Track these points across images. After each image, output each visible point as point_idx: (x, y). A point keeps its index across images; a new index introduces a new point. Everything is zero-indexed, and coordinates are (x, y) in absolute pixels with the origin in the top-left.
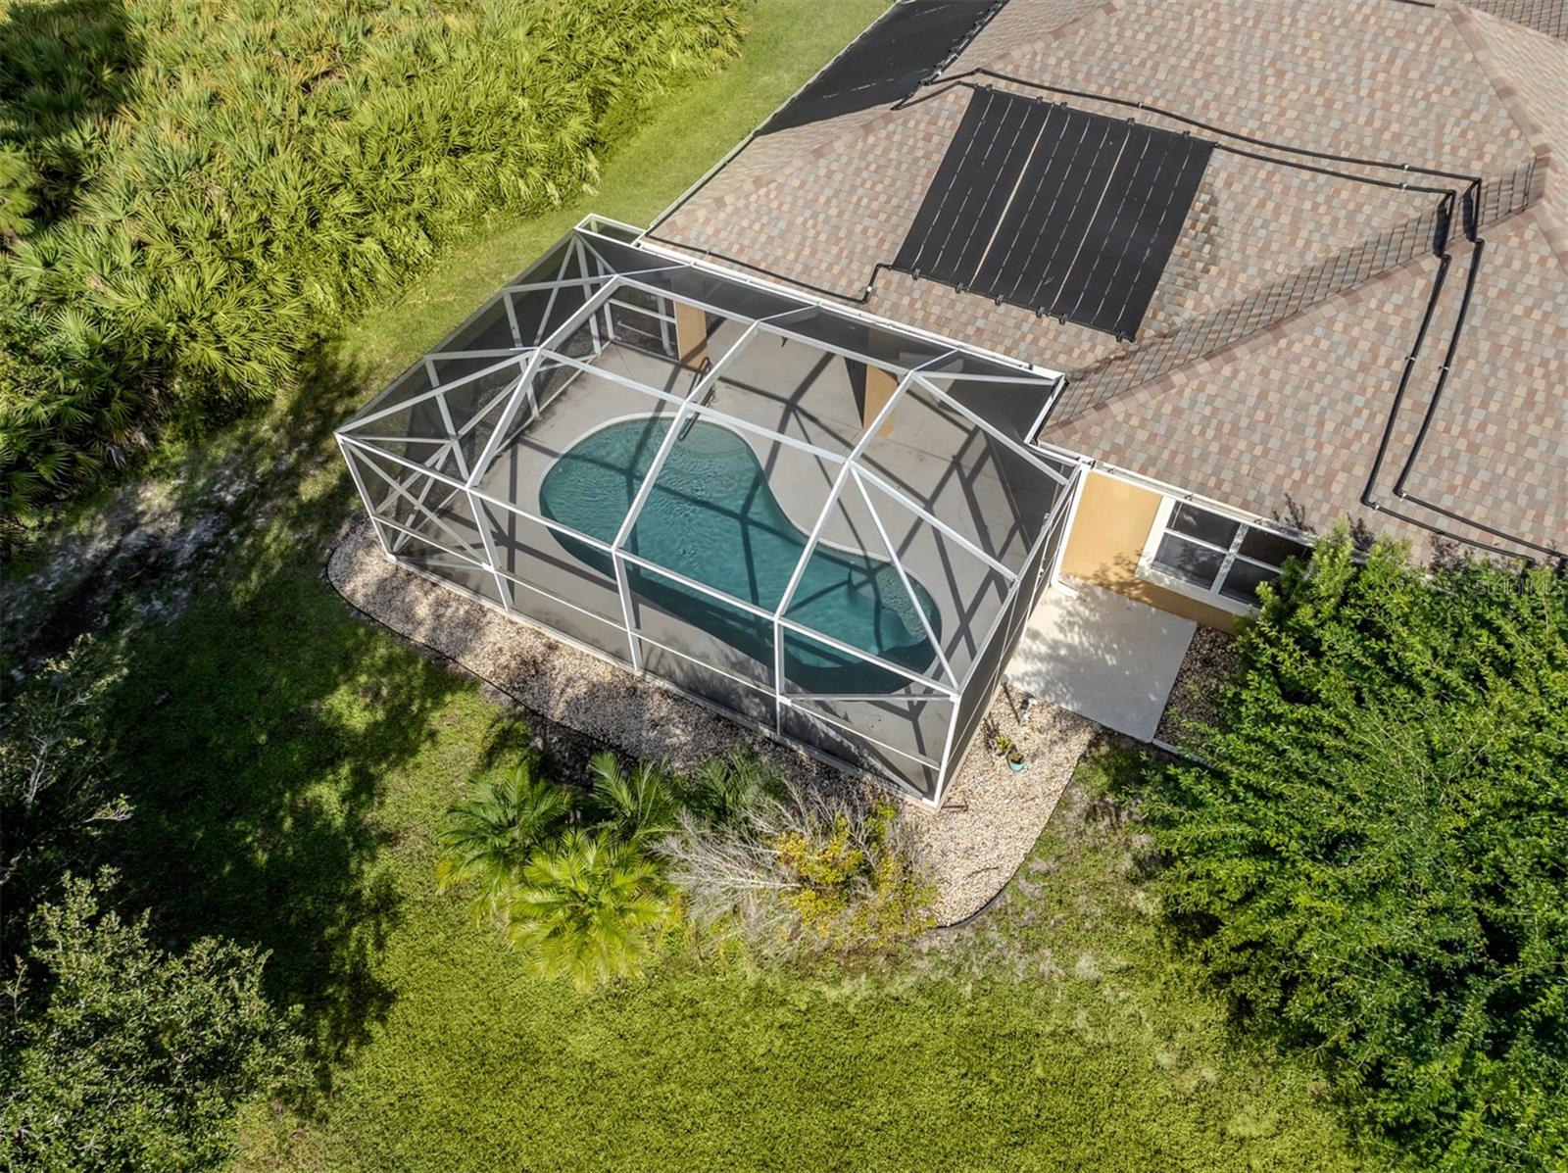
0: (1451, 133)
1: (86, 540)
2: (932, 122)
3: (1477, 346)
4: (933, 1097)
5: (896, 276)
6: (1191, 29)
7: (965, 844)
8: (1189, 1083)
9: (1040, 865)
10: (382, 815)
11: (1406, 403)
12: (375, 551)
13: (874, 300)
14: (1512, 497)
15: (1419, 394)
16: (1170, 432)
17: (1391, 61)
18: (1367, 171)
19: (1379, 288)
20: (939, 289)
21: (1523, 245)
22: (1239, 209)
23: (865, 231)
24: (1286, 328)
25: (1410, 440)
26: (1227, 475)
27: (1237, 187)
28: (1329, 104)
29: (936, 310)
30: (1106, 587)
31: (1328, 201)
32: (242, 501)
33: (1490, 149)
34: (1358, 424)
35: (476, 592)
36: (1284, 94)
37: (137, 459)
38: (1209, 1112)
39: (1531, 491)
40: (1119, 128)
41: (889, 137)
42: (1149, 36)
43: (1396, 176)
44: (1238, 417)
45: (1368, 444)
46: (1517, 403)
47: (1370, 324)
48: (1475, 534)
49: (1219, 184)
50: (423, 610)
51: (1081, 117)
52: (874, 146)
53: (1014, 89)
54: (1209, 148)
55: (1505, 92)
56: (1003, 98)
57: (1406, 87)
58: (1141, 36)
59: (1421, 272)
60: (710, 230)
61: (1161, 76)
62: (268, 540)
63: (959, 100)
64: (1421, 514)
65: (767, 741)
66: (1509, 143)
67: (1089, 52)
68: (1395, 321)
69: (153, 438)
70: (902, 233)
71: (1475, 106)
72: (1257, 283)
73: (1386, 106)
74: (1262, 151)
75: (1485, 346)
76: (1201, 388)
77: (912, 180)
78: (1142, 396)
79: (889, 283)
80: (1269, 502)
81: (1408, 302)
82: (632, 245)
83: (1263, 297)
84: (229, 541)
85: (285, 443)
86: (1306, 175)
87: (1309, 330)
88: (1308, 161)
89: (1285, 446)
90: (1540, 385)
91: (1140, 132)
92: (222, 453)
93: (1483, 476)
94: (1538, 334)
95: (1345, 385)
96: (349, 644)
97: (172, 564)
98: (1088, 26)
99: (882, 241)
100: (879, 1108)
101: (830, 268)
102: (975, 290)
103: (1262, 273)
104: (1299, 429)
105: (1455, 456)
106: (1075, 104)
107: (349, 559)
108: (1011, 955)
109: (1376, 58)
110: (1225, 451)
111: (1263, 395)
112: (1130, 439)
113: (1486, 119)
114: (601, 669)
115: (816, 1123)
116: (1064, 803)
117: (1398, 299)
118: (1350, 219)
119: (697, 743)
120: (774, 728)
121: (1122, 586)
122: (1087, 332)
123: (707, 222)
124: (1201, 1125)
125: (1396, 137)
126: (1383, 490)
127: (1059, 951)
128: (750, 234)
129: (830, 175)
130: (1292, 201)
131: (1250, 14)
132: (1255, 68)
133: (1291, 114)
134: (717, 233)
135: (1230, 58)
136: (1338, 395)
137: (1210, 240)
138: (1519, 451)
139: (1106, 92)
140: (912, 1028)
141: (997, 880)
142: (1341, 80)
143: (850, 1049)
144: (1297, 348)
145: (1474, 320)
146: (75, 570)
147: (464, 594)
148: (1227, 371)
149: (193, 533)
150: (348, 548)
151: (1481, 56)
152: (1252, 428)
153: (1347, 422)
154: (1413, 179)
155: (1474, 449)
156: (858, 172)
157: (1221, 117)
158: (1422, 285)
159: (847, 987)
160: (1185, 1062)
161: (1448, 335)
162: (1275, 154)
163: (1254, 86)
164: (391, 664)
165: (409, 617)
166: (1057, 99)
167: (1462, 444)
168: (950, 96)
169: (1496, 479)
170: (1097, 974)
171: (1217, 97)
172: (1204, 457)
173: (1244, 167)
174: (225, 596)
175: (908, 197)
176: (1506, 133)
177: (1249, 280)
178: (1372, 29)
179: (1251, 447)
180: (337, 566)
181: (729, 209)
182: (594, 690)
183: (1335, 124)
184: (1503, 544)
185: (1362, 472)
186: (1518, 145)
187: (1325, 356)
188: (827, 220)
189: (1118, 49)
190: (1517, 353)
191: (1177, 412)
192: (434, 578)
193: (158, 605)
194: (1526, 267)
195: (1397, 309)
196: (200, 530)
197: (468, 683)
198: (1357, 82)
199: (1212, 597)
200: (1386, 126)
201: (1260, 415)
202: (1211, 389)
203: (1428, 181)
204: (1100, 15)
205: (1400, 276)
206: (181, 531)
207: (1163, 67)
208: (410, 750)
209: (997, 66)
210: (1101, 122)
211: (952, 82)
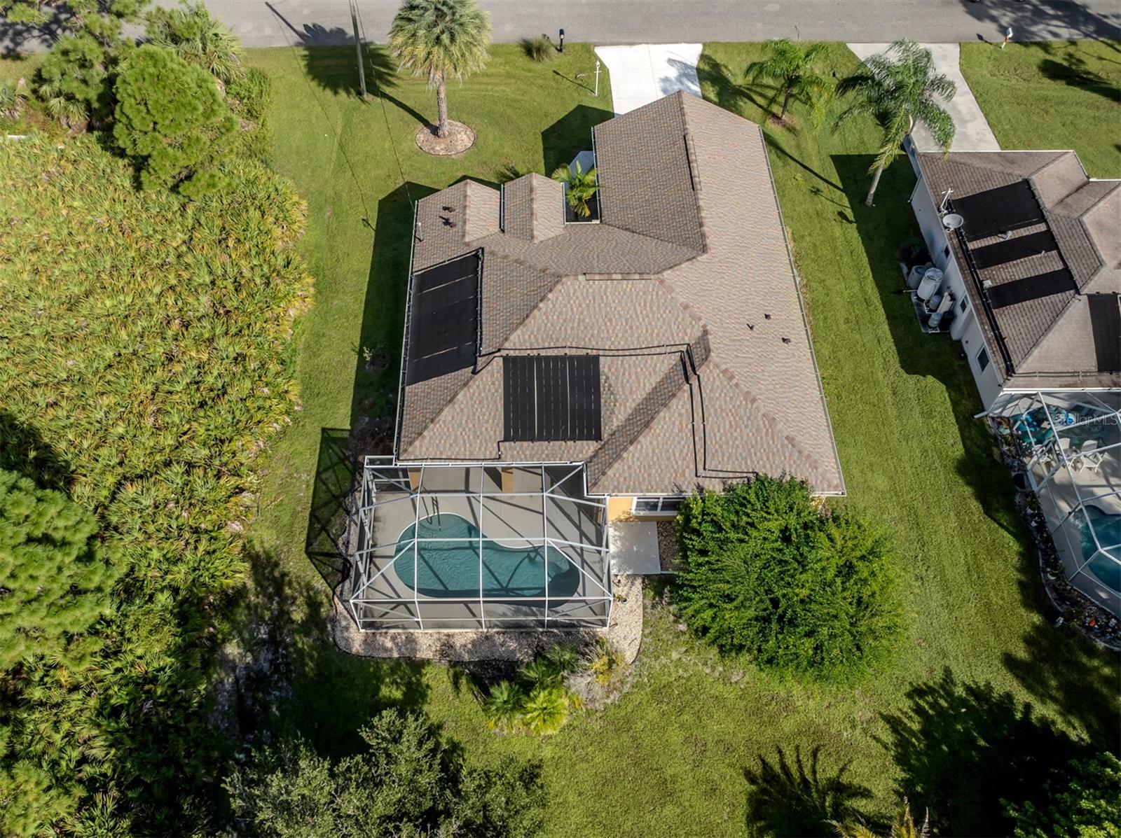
0: (674, 328)
1: (221, 682)
2: (492, 376)
3: (710, 411)
4: (652, 714)
5: (507, 444)
6: (572, 310)
7: (622, 636)
8: (717, 674)
9: (647, 631)
11: (697, 439)
12: (351, 630)
13: (503, 456)
14: (737, 459)
15: (700, 434)
16: (630, 474)
17: (645, 305)
18: (653, 351)
19: (674, 401)
20: (525, 444)
21: (711, 371)
22: (617, 378)
23: (486, 429)
24: (652, 425)
25: (702, 451)
26: (653, 483)
27: (613, 370)
28: (631, 328)
29: (528, 453)
30: (621, 520)
31: (645, 366)
32: (271, 634)
33: (688, 331)
34: (685, 451)
35: (404, 628)
36: (615, 328)
37: (212, 637)
38: (725, 679)
39: (741, 455)
40: (564, 358)
41: (478, 387)
42: (558, 317)
43: (662, 350)
44: (649, 463)
45: (690, 457)
46: (728, 427)
47: (676, 415)
48: (731, 475)
49: (606, 370)
50: (389, 644)
51: (547, 358)
52: (474, 394)
53: (517, 353)
54: (597, 357)
55: (686, 307)
56: (515, 359)
57: (653, 314)
58: (555, 317)
59: (685, 391)
60: (424, 449)
61: (569, 332)
62: (300, 645)
63: (498, 363)
64: (714, 474)
65: (542, 633)
66: (693, 327)
67: (539, 329)
68: (683, 411)
69: (214, 627)
70: (501, 425)
71: (678, 316)
72: (634, 405)
73: (650, 324)
74: (616, 353)
75: (712, 411)
76: (633, 456)
77: (495, 402)
78: (616, 465)
79: (505, 448)
80: (669, 487)
81: (685, 402)
82: (393, 466)
83: (637, 410)
84: (283, 655)
85: (266, 600)
86: (634, 358)
87: (659, 423)
88: (633, 352)
89: (667, 467)
90: (732, 419)
91: (572, 358)
92: (243, 618)
93: (727, 455)
94: (725, 401)
95: (677, 438)
96: (371, 670)
97: (265, 674)
98: (534, 318)
99: (495, 432)
100: (640, 725)
101: (480, 449)
102: (539, 440)
103: (634, 400)
104: (669, 459)
105: (716, 451)
106: (543, 353)
107: (347, 639)
108: (653, 663)
109: (640, 305)
110: (649, 475)
111: (653, 451)
112: (619, 482)
113: (683, 320)
114: (470, 635)
116: (645, 607)
117: (681, 403)
118: (654, 370)
119: (520, 644)
120: (543, 627)
121: (629, 518)
122: (585, 442)
123: (421, 446)
124: (725, 684)
125: (658, 335)
126: (700, 467)
127: (665, 655)
128: (441, 445)
129: (462, 410)
130: (634, 369)
131: (591, 298)
132: (601, 320)
133: (620, 335)
134: (427, 449)
135: (590, 318)
136: (676, 443)
137: (612, 393)
138: (734, 443)
139: (552, 345)
140: (637, 698)
141: (637, 642)
142: (631, 317)
143: (623, 714)
144: (658, 431)
145: (706, 403)
147: (400, 631)
148: (639, 447)
149: (262, 658)
150: (338, 634)
151: (673, 295)
152: (654, 464)
153: (682, 451)
154: (668, 349)
155: (721, 447)
156: (473, 406)
157: (597, 343)
158: (687, 395)
159: (612, 697)
160: (713, 669)
161: (700, 410)
162: (621, 353)
163: (603, 328)
164: (393, 671)
165: (386, 650)
166: (535, 353)
167: (717, 447)
168: (494, 363)
169: (730, 455)
170: (678, 657)
171: (592, 335)
172: (644, 479)
173: (612, 361)
175: (497, 410)
176: (691, 323)
177: (631, 405)
178: (635, 293)
179: (657, 471)
180: (342, 644)
181: (428, 438)
182: (473, 643)
183: (636, 335)
184: (739, 475)
185: (692, 466)
186: (696, 327)
187: (667, 431)
188: (470, 429)
189: (549, 325)
190: (722, 410)
191: (629, 467)
192: (384, 631)
193: (277, 693)
194: (714, 379)
195: (682, 406)
196: (265, 655)
197: (425, 663)
198: (637, 316)
199: (659, 513)
200: (653, 331)
201: (655, 459)
202: (637, 455)
203: (674, 349)
204: (536, 312)
205: (679, 394)
206: (256, 660)
207: (569, 328)
208: (424, 696)
209: (507, 345)
210: (556, 358)
211: (492, 356)
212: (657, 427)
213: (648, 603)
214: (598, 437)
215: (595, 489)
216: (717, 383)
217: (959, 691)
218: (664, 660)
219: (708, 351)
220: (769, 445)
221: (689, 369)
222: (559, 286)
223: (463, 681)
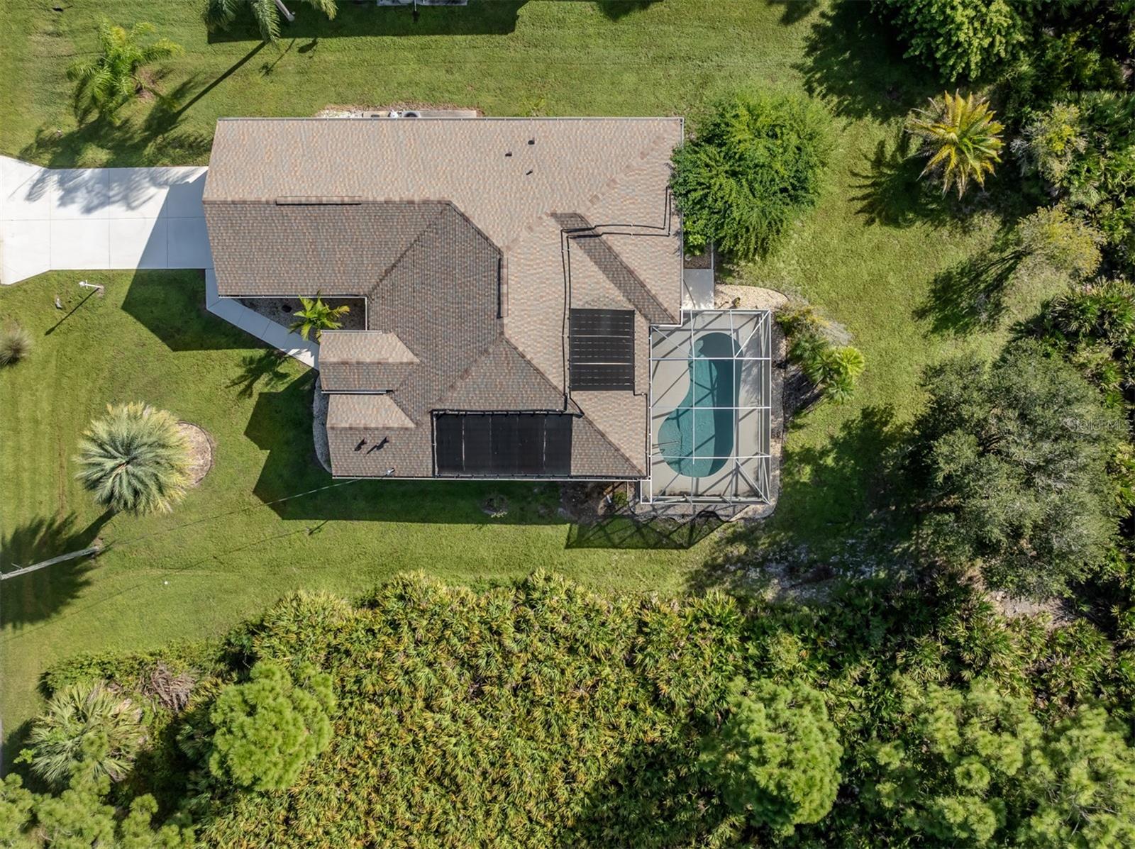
0: (548, 242)
2: (585, 400)
4: (826, 285)
5: (636, 388)
6: (532, 330)
7: (766, 302)
8: (797, 236)
11: (642, 233)
13: (645, 391)
14: (656, 202)
15: (639, 230)
16: (667, 289)
17: (528, 265)
18: (566, 262)
19: (614, 248)
20: (636, 373)
21: (593, 215)
22: (587, 294)
23: (624, 405)
24: (631, 268)
25: (651, 229)
26: (673, 271)
27: (581, 298)
28: (548, 279)
29: (642, 371)
31: (579, 270)
32: (756, 566)
33: (551, 229)
34: (650, 243)
36: (548, 293)
38: (801, 231)
39: (653, 198)
40: (572, 339)
41: (593, 412)
42: (538, 343)
43: (566, 253)
44: (659, 274)
45: (653, 239)
46: (634, 206)
47: (625, 248)
48: (668, 208)
49: (581, 303)
51: (571, 353)
52: (598, 416)
53: (567, 379)
54: (571, 310)
55: (531, 228)
56: (572, 381)
57: (536, 258)
58: (539, 345)
59: (607, 239)
60: (639, 456)
61: (550, 333)
62: (766, 545)
63: (576, 396)
64: (667, 222)
66: (548, 225)
67: (548, 360)
68: (621, 241)
70: (622, 393)
71: (538, 237)
72: (608, 282)
73: (544, 262)
74: (568, 294)
75: (622, 218)
76: (654, 285)
77: (604, 398)
79: (639, 389)
80: (677, 258)
81: (616, 240)
82: (651, 481)
83: (613, 280)
84: (773, 555)
86: (572, 278)
87: (630, 262)
88: (567, 280)
89: (662, 259)
90: (628, 202)
91: (571, 332)
93: (654, 210)
95: (642, 249)
96: (789, 489)
97: (787, 566)
98: (539, 364)
99: (627, 398)
101: (638, 411)
102: (634, 362)
103: (604, 281)
104: (656, 257)
105: (651, 217)
106: (567, 357)
107: (765, 511)
108: (787, 282)
109: (529, 270)
110: (668, 274)
111: (651, 269)
113: (541, 233)
117: (616, 243)
118: (581, 262)
122: (635, 324)
123: (636, 459)
124: (804, 231)
125: (553, 256)
126: (662, 232)
127: (780, 272)
129: (610, 426)
130: (581, 280)
131: (523, 313)
132: (541, 305)
133: (554, 289)
134: (639, 453)
135: (539, 314)
136: (645, 250)
137: (599, 299)
138: (645, 203)
139: (560, 348)
142: (539, 278)
144: (636, 264)
145: (616, 222)
148: (648, 280)
149: (775, 571)
152: (660, 269)
154: (565, 248)
155: (648, 214)
156: (608, 417)
157: (560, 310)
158: (610, 237)
160: (792, 238)
161: (622, 227)
162: (568, 290)
163: (547, 304)
164: (790, 473)
165: (774, 480)
166: (567, 363)
167: (648, 216)
168: (574, 399)
169: (653, 207)
170: (782, 263)
171: (553, 313)
172: (670, 278)
173: (574, 298)
174: (791, 539)
175: (611, 397)
176: (544, 226)
177: (609, 284)
178: (520, 274)
179: (665, 267)
180: (768, 514)
181: (631, 453)
183: (554, 275)
184: (668, 201)
185: (662, 238)
186: (548, 222)
187: (636, 256)
188: (625, 419)
189: (545, 351)
190: (622, 209)
191: (662, 289)
194: (598, 213)
195: (619, 241)
197: (784, 449)
200: (550, 260)
201: (656, 268)
202: (654, 283)
203: (565, 243)
204: (534, 362)
205: (609, 243)
206: (777, 575)
207: (547, 334)
208: (809, 450)
209: (561, 388)
210: (572, 346)
211: (569, 401)
212: (633, 263)
213: (738, 281)
214: (632, 313)
215: (676, 318)
216: (601, 210)
218: (784, 273)
219: (575, 215)
220: (648, 174)
221: (587, 233)
222: (513, 341)
223: (798, 421)
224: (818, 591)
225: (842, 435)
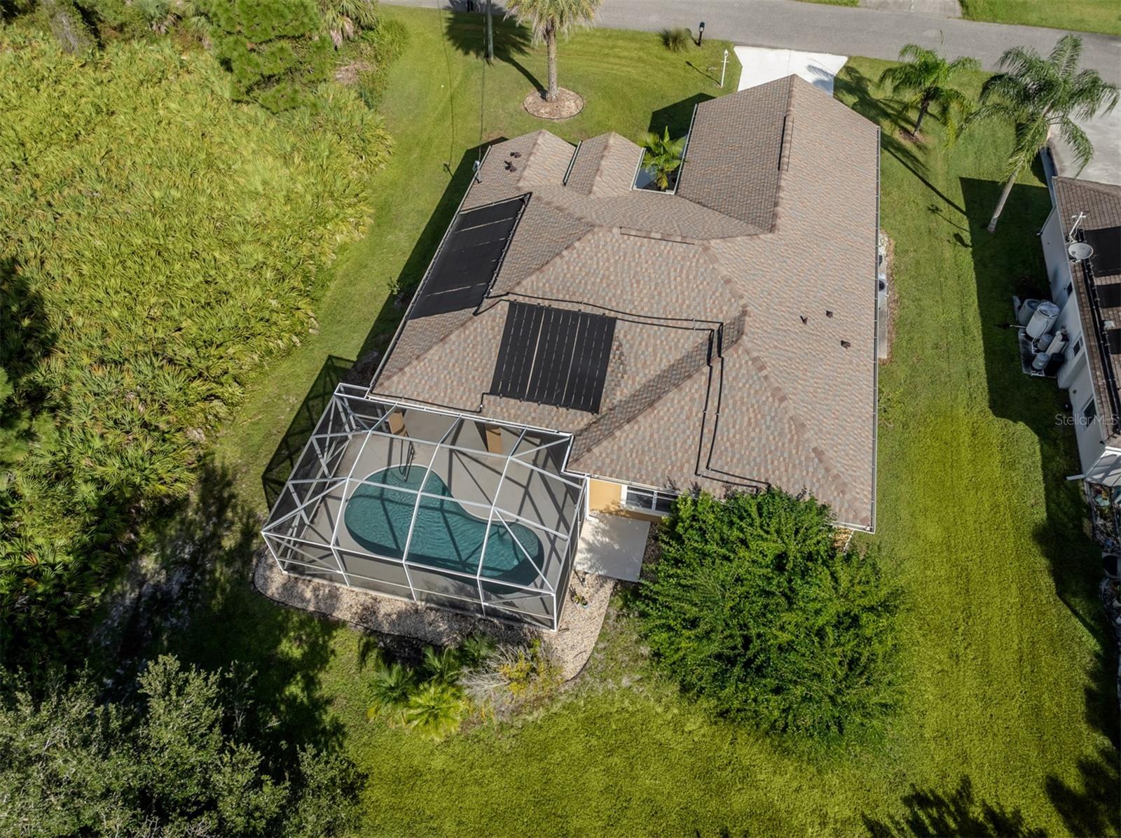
0: (709, 303)
1: (123, 595)
2: (494, 320)
3: (728, 402)
4: (576, 747)
5: (492, 397)
6: (598, 263)
7: (571, 644)
8: (669, 716)
9: (601, 645)
10: (324, 691)
11: (705, 431)
12: (275, 570)
13: (484, 411)
14: (749, 463)
15: (710, 426)
16: (619, 458)
17: (681, 271)
18: (679, 324)
19: (689, 382)
20: (512, 401)
21: (739, 356)
22: (631, 347)
23: (474, 377)
24: (656, 405)
25: (709, 446)
26: (643, 472)
27: (629, 337)
28: (660, 294)
29: (513, 411)
30: (611, 513)
31: (666, 339)
32: (194, 555)
33: (725, 308)
34: (689, 442)
35: (331, 580)
36: (641, 292)
37: (131, 545)
38: (677, 726)
39: (755, 459)
40: (576, 315)
41: (475, 329)
42: (580, 269)
43: (690, 325)
44: (643, 447)
45: (695, 449)
46: (745, 424)
47: (687, 399)
48: (738, 481)
49: (621, 336)
50: (308, 594)
51: (558, 311)
52: (469, 335)
53: (527, 300)
54: (614, 320)
55: (728, 281)
56: (522, 305)
57: (688, 283)
58: (577, 269)
59: (703, 373)
60: (401, 386)
61: (589, 287)
62: (217, 575)
63: (503, 308)
64: (717, 476)
65: (481, 619)
66: (731, 305)
67: (556, 278)
68: (697, 396)
69: (137, 534)
70: (491, 375)
71: (717, 290)
72: (644, 381)
73: (682, 293)
74: (636, 319)
75: (731, 402)
76: (627, 436)
77: (490, 349)
78: (605, 443)
79: (489, 402)
80: (661, 481)
81: (700, 387)
82: (364, 399)
83: (646, 387)
84: (197, 580)
85: (204, 519)
86: (656, 328)
87: (665, 405)
88: (655, 321)
89: (663, 456)
90: (752, 415)
91: (585, 316)
92: (173, 532)
93: (737, 456)
94: (749, 394)
95: (682, 426)
96: (280, 618)
97: (172, 597)
98: (554, 266)
99: (482, 382)
100: (557, 756)
101: (461, 398)
102: (528, 400)
103: (645, 375)
104: (668, 448)
105: (726, 449)
106: (555, 305)
107: (266, 579)
108: (596, 685)
109: (675, 271)
110: (641, 462)
111: (652, 436)
112: (603, 463)
113: (721, 294)
114: (399, 604)
115: (535, 768)
116: (607, 617)
117: (696, 386)
118: (676, 344)
119: (451, 627)
120: (482, 613)
121: (617, 512)
122: (579, 412)
123: (399, 382)
124: (675, 731)
125: (689, 307)
126: (703, 464)
127: (614, 679)
128: (420, 386)
129: (452, 352)
130: (652, 341)
131: (621, 254)
132: (627, 280)
133: (646, 300)
134: (405, 387)
135: (616, 276)
136: (680, 431)
137: (622, 363)
138: (749, 443)
139: (567, 298)
140: (563, 723)
141: (586, 656)
142: (663, 282)
143: (542, 737)
144: (662, 413)
145: (725, 391)
146: (125, 612)
147: (325, 582)
148: (636, 427)
149: (175, 578)
150: (261, 571)
151: (716, 266)
152: (649, 450)
153: (685, 442)
154: (698, 325)
155: (732, 445)
156: (464, 350)
157: (617, 305)
158: (704, 378)
159: (535, 714)
160: (667, 709)
161: (716, 399)
162: (642, 320)
163: (628, 289)
164: (302, 624)
165: (303, 599)
166: (546, 303)
167: (728, 444)
168: (499, 307)
169: (742, 456)
170: (629, 684)
171: (614, 295)
172: (633, 466)
173: (631, 327)
174: (208, 608)
175: (490, 359)
176: (730, 300)
177: (641, 380)
178: (672, 257)
179: (651, 459)
180: (259, 582)
181: (408, 375)
182: (400, 615)
183: (664, 303)
184: (748, 483)
185: (694, 462)
186: (735, 305)
187: (672, 415)
188: (455, 375)
189: (569, 276)
190: (743, 403)
191: (620, 448)
192: (309, 578)
193: (174, 621)
194: (741, 366)
195: (697, 391)
196: (179, 576)
197: (340, 624)
198: (669, 283)
199: (653, 512)
200: (684, 302)
201: (652, 445)
202: (631, 436)
203: (704, 326)
204: (557, 260)
205: (696, 376)
206: (169, 579)
207: (589, 283)
208: (325, 661)
209: (517, 290)
210: (567, 313)
211: (498, 299)
212: (662, 408)
213: (613, 612)
214: (595, 409)
215: (575, 465)
216: (743, 371)
217: (976, 812)
218: (611, 684)
219: (741, 333)
220: (790, 456)
221: (715, 350)
222: (589, 236)
223: (374, 654)
224: (112, 629)
225: (327, 719)
